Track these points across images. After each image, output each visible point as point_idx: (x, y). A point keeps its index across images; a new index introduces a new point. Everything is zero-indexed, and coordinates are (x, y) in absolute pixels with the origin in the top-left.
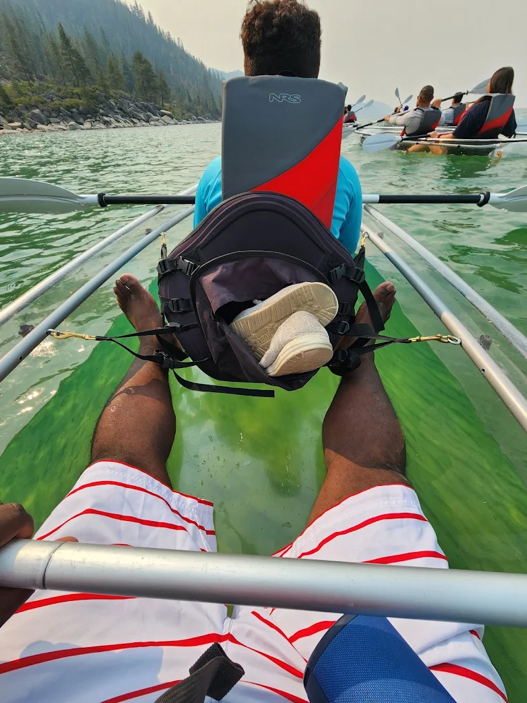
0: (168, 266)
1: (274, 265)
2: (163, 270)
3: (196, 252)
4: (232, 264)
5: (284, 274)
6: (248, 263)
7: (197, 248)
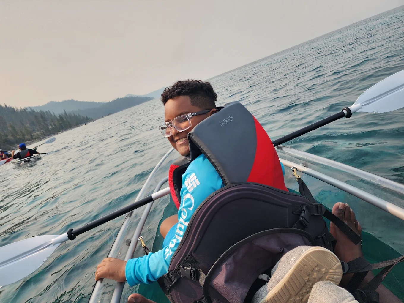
0: (172, 277)
1: (262, 243)
2: (170, 282)
3: (192, 256)
4: (231, 258)
5: (273, 245)
6: (243, 250)
7: (191, 253)
